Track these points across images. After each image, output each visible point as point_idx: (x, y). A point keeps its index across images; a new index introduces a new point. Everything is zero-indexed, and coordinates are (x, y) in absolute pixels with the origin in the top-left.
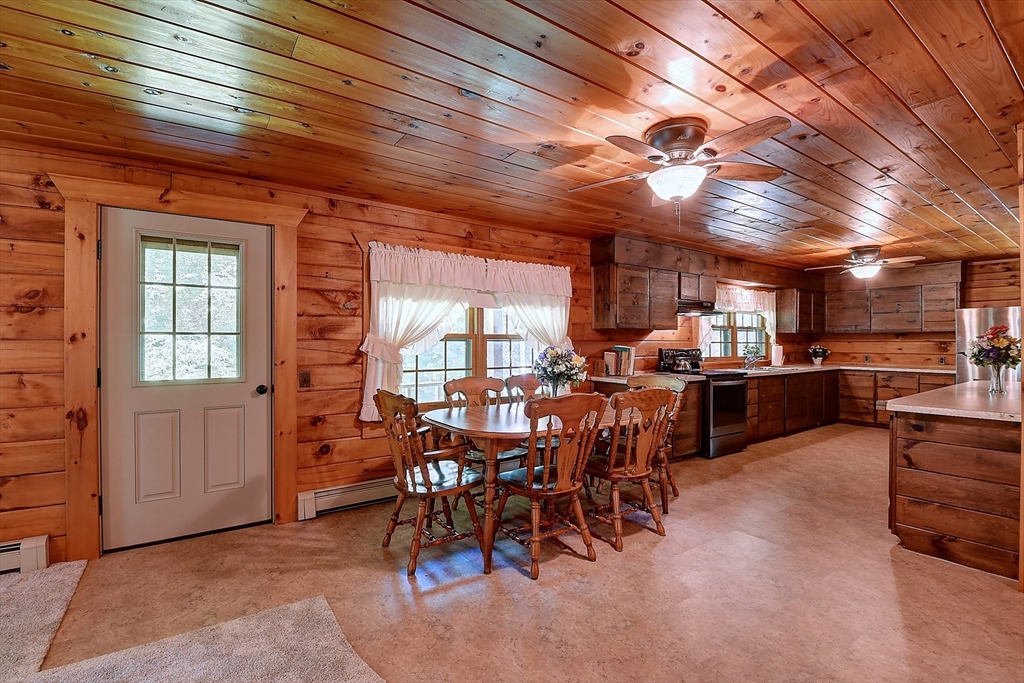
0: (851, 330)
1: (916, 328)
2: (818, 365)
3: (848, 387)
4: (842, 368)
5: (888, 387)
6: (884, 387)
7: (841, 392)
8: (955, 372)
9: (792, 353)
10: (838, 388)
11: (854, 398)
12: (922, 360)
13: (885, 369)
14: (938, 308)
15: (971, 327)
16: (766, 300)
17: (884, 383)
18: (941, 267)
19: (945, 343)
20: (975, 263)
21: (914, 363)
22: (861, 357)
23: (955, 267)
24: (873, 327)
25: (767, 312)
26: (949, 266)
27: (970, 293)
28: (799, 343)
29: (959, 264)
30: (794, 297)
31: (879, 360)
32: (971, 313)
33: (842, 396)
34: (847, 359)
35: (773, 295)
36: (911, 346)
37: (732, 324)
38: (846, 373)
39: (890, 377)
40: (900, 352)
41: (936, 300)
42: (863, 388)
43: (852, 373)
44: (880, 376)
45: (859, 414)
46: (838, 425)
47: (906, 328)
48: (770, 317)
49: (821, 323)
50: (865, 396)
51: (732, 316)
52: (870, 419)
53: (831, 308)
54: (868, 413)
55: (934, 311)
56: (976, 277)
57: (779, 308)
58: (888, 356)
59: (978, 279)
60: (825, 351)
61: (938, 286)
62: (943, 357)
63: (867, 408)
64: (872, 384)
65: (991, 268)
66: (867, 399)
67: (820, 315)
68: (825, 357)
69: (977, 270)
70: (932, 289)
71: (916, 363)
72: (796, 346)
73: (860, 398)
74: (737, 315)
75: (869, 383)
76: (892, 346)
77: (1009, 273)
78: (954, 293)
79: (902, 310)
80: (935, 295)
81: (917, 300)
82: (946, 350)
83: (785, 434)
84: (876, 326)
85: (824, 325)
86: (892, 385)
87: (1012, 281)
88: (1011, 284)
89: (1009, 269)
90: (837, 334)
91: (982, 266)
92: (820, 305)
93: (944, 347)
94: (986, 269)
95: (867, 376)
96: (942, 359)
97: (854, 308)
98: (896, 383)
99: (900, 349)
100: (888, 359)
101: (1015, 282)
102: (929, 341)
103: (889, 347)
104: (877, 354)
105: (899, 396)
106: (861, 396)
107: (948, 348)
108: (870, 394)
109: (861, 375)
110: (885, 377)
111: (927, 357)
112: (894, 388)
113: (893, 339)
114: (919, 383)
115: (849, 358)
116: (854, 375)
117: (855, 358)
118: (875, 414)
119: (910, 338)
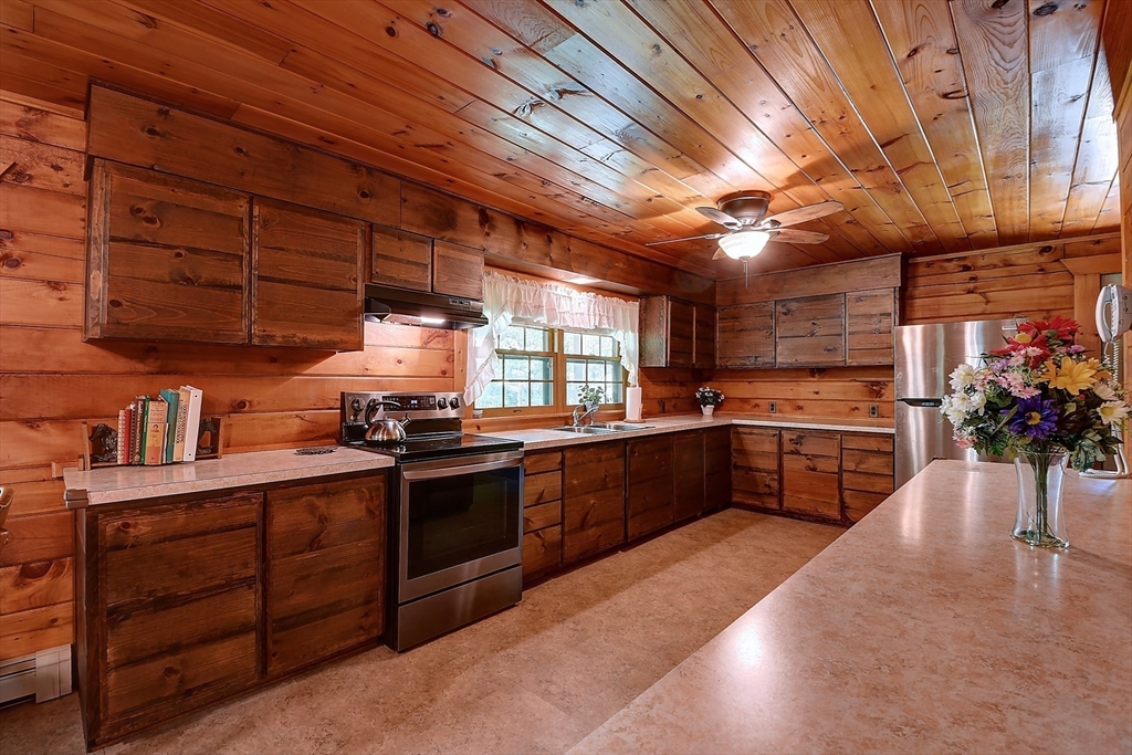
0: (750, 363)
1: (837, 360)
2: (708, 418)
3: (743, 452)
4: (735, 422)
5: (797, 453)
6: (792, 453)
7: (734, 460)
8: (893, 431)
9: (670, 399)
10: (730, 454)
11: (751, 469)
12: (847, 410)
13: (793, 425)
14: (868, 328)
15: (914, 354)
16: (620, 313)
17: (792, 447)
18: (872, 263)
19: (878, 383)
20: (919, 260)
21: (836, 416)
22: (765, 405)
23: (892, 263)
24: (779, 360)
25: (620, 332)
26: (883, 261)
27: (912, 306)
28: (682, 384)
29: (897, 259)
30: (663, 309)
31: (788, 408)
32: (913, 333)
33: (736, 467)
34: (747, 407)
35: (634, 306)
36: (831, 388)
37: (556, 351)
38: (741, 430)
39: (800, 437)
40: (816, 396)
41: (864, 315)
42: (763, 454)
43: (749, 431)
44: (786, 436)
45: (759, 495)
46: (729, 513)
47: (824, 359)
48: (629, 341)
49: (708, 351)
50: (766, 467)
51: (556, 334)
52: (773, 504)
53: (723, 331)
54: (771, 494)
55: (864, 332)
56: (921, 281)
57: (643, 328)
58: (801, 403)
59: (923, 284)
60: (717, 395)
61: (868, 293)
62: (875, 404)
63: (769, 486)
64: (775, 448)
65: (941, 267)
66: (769, 472)
67: (707, 338)
68: (718, 407)
69: (922, 270)
70: (859, 299)
71: (838, 414)
72: (677, 389)
73: (760, 471)
74: (567, 336)
75: (770, 447)
76: (806, 389)
77: (967, 275)
78: (890, 305)
79: (820, 331)
80: (863, 308)
81: (839, 317)
82: (878, 394)
83: (627, 544)
84: (783, 358)
85: (712, 357)
86: (804, 449)
87: (971, 286)
88: (971, 292)
89: (967, 268)
90: (733, 371)
91: (929, 265)
92: (707, 326)
93: (875, 391)
94: (935, 268)
95: (768, 435)
96: (873, 408)
97: (754, 329)
98: (809, 447)
99: (817, 393)
100: (800, 408)
101: (975, 288)
102: (855, 381)
103: (801, 389)
104: (786, 400)
105: (814, 469)
106: (761, 467)
107: (883, 391)
108: (773, 466)
109: (761, 434)
110: (794, 437)
111: (854, 405)
112: (806, 455)
113: (807, 377)
114: (842, 449)
115: (749, 407)
116: (751, 434)
117: (757, 405)
118: (780, 496)
119: (831, 377)
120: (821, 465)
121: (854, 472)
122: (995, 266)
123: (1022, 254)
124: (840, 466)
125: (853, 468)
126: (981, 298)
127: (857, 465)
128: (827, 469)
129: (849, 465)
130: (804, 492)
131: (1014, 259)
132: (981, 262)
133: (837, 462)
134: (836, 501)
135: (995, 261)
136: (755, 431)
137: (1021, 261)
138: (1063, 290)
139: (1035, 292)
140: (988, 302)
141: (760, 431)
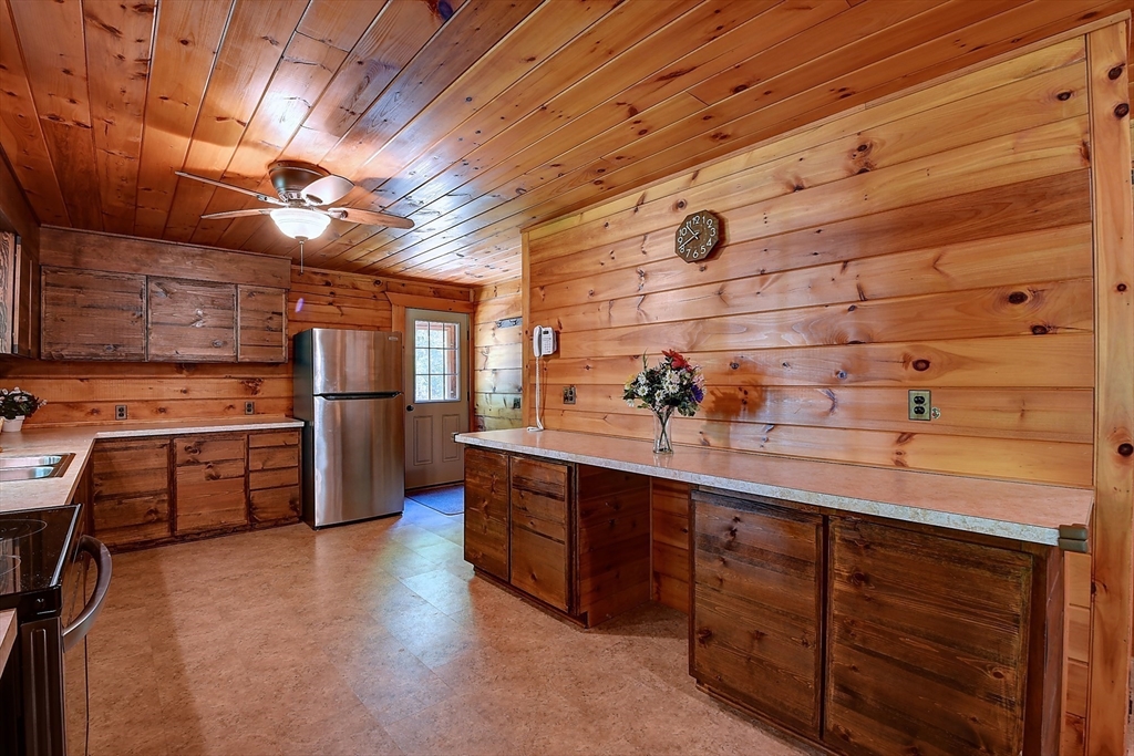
0: (105, 353)
1: (228, 355)
3: (115, 475)
5: (196, 462)
6: (188, 463)
11: (126, 496)
12: (221, 408)
14: (260, 324)
17: (189, 457)
18: (265, 260)
19: (253, 380)
21: (210, 415)
22: (107, 410)
23: (283, 265)
24: (151, 351)
26: (275, 261)
29: (288, 262)
31: (146, 412)
33: (101, 497)
34: (76, 414)
36: (203, 387)
39: (200, 444)
40: (184, 396)
41: (257, 312)
42: (146, 472)
43: (123, 445)
44: (180, 445)
45: (140, 526)
50: (151, 488)
52: (161, 532)
54: (159, 520)
55: (255, 328)
58: (163, 405)
61: (260, 289)
62: (251, 401)
63: (155, 512)
64: (163, 461)
66: (155, 494)
73: (140, 495)
75: (158, 461)
76: (170, 388)
77: (329, 289)
80: (255, 304)
81: (230, 309)
82: (254, 391)
84: (157, 350)
86: (204, 457)
87: (331, 299)
88: (330, 304)
89: (328, 284)
93: (251, 387)
95: (154, 447)
96: (249, 405)
97: (113, 308)
98: (210, 454)
99: (185, 392)
100: (162, 410)
101: (334, 302)
102: (230, 377)
103: (165, 388)
104: (142, 401)
105: (216, 478)
106: (143, 489)
107: (258, 388)
108: (162, 482)
109: (142, 448)
110: (192, 444)
111: (229, 403)
112: (207, 463)
113: (172, 373)
114: (248, 449)
115: (82, 414)
116: (127, 449)
117: (94, 411)
118: (172, 520)
119: (203, 374)
120: (225, 470)
121: (263, 470)
122: (347, 287)
123: (365, 282)
124: (247, 468)
125: (260, 467)
126: (337, 311)
127: (264, 464)
128: (230, 474)
129: (256, 464)
130: (203, 507)
131: (359, 284)
132: (338, 281)
133: (242, 465)
134: (243, 506)
135: (347, 283)
136: (133, 444)
137: (363, 287)
138: (386, 314)
139: (371, 312)
140: (342, 315)
141: (141, 443)
